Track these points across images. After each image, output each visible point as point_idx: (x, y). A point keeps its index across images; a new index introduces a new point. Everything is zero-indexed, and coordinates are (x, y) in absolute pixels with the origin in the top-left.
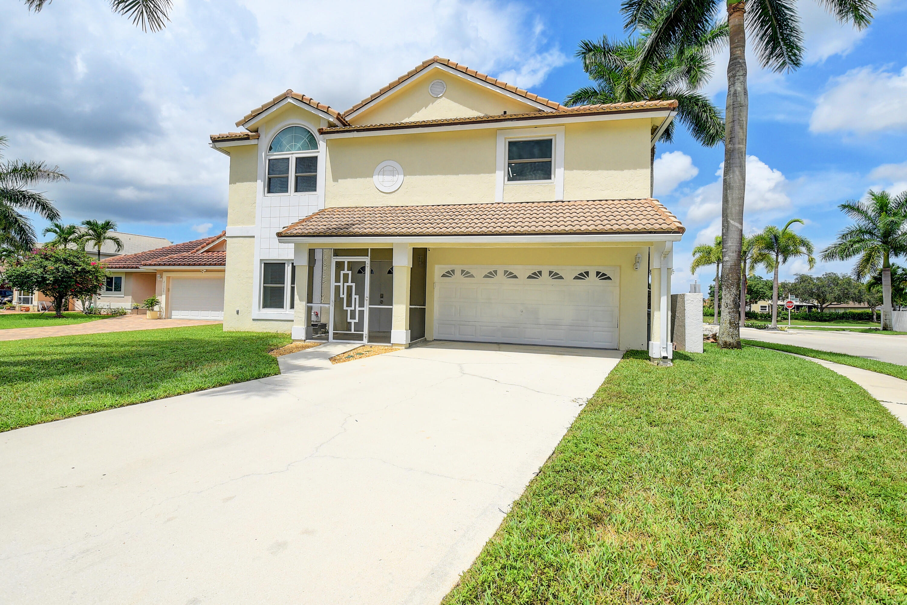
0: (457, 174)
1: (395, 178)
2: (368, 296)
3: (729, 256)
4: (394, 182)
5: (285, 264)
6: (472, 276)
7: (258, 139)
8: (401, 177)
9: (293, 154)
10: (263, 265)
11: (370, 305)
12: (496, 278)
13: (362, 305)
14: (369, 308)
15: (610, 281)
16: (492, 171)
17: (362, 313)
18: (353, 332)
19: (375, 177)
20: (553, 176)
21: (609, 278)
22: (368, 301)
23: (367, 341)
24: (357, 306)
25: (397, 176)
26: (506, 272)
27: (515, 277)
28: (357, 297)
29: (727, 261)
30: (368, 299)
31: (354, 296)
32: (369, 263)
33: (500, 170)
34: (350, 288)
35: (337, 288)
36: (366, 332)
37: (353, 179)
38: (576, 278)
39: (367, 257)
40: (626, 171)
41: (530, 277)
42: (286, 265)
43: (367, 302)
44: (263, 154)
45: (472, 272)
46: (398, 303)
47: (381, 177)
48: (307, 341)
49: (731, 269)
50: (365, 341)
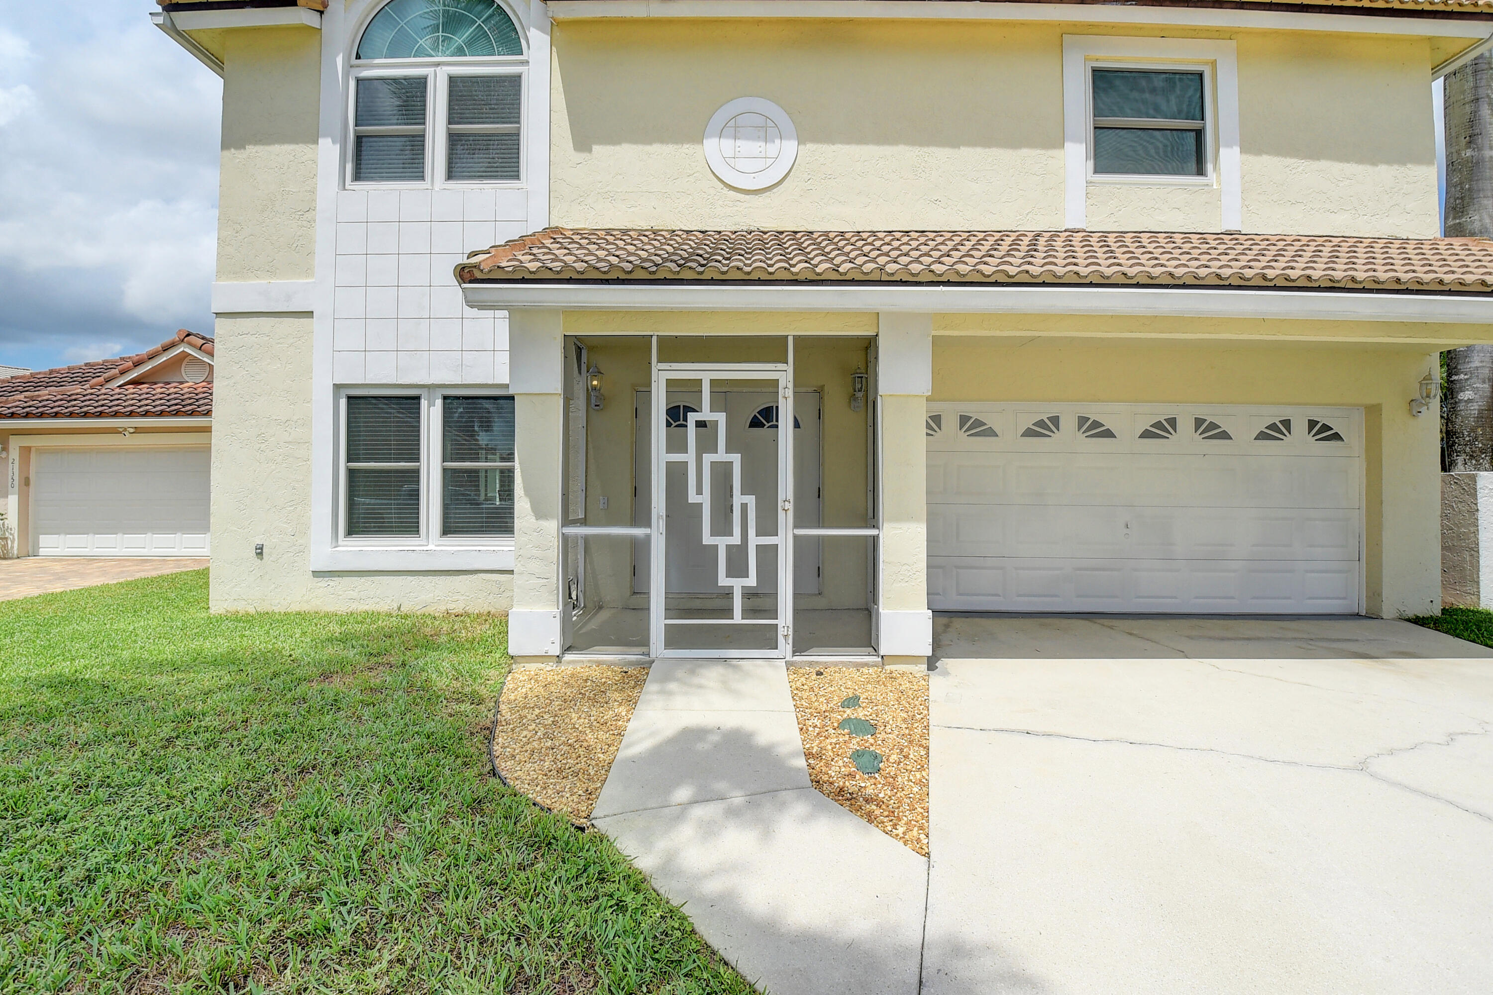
0: (954, 143)
1: (772, 148)
2: (790, 496)
3: (1476, 390)
4: (771, 161)
5: (417, 398)
6: (990, 433)
7: (322, 13)
8: (790, 146)
9: (438, 64)
10: (343, 402)
11: (796, 526)
12: (1056, 436)
13: (767, 526)
14: (795, 537)
15: (1339, 442)
16: (1057, 141)
17: (768, 555)
18: (738, 618)
19: (711, 144)
20: (1209, 167)
21: (1337, 437)
22: (791, 514)
23: (789, 648)
24: (752, 532)
25: (778, 141)
26: (1082, 420)
27: (1108, 434)
28: (751, 500)
29: (1469, 401)
30: (790, 506)
31: (738, 499)
32: (791, 385)
33: (1077, 140)
34: (722, 473)
35: (677, 475)
36: (785, 619)
37: (640, 147)
38: (1262, 436)
39: (781, 366)
40: (1382, 168)
41: (1146, 435)
42: (424, 403)
43: (786, 518)
44: (339, 60)
45: (991, 421)
46: (899, 518)
47: (727, 144)
48: (568, 657)
49: (1480, 417)
50: (785, 647)
